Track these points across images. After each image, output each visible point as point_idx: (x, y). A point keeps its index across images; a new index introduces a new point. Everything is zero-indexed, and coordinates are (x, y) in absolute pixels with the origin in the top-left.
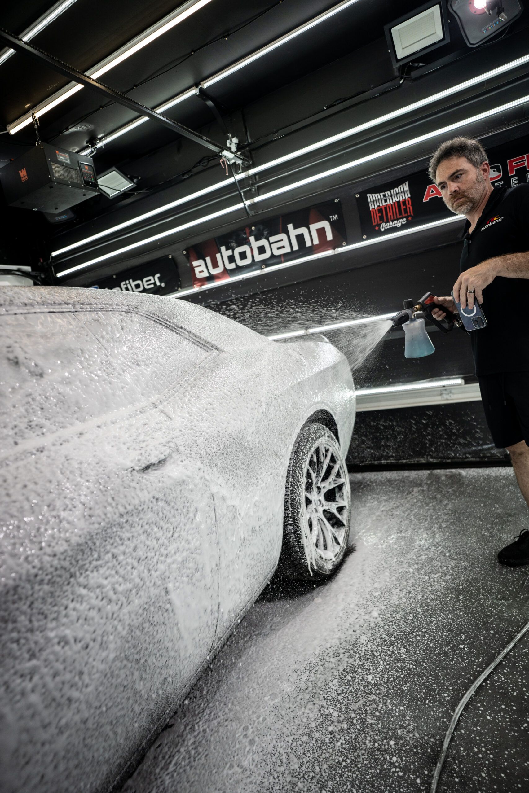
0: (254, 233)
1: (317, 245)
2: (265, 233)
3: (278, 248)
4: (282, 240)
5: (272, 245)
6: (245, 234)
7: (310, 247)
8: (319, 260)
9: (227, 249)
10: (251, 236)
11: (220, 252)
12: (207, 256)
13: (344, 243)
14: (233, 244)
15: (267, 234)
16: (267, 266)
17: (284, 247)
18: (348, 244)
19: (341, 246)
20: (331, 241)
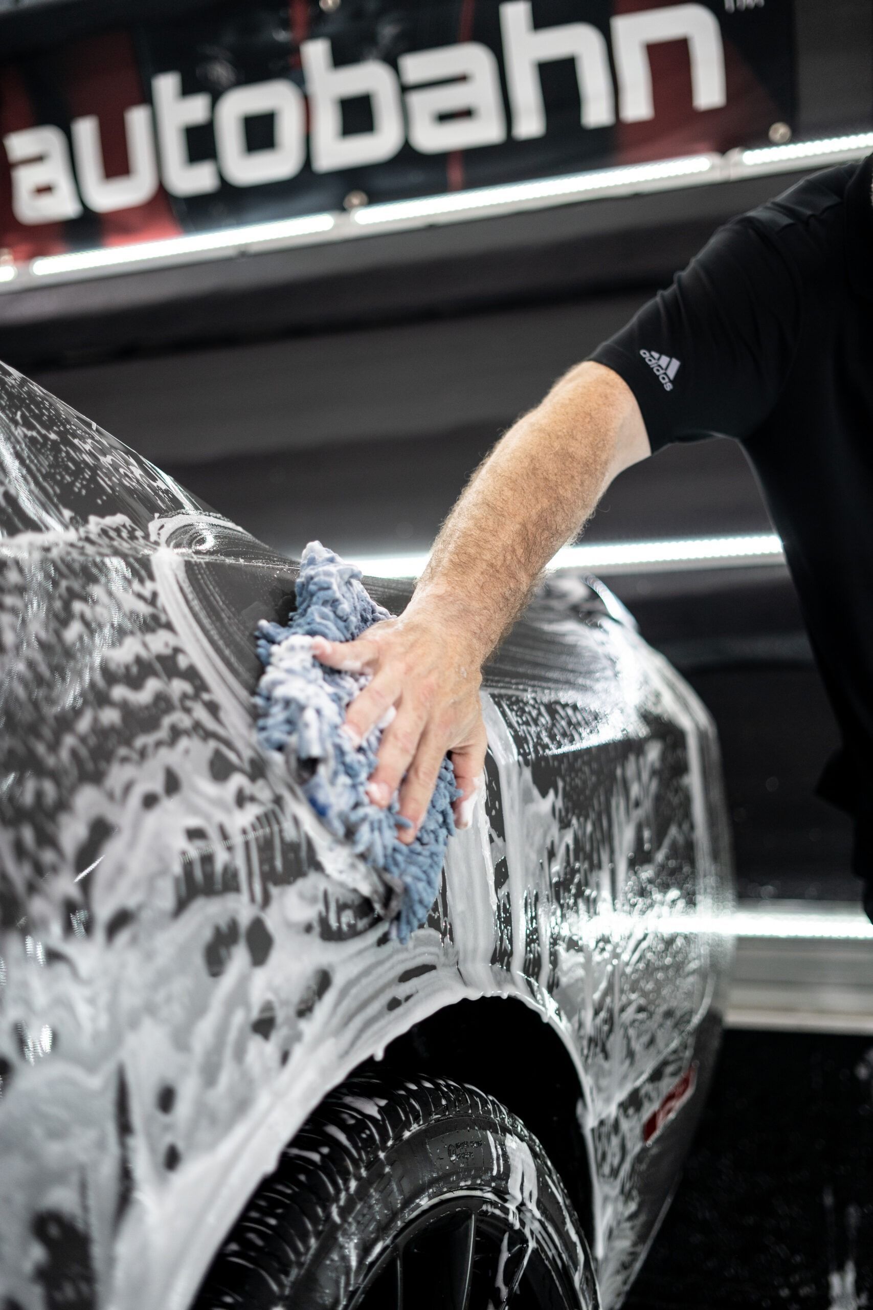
0: (330, 28)
1: (639, 126)
2: (388, 31)
3: (445, 117)
4: (462, 79)
5: (417, 100)
6: (286, 24)
7: (601, 132)
8: (637, 199)
9: (188, 89)
10: (313, 35)
11: (146, 98)
12: (83, 113)
13: (780, 130)
14: (221, 71)
15: (398, 38)
16: (375, 198)
17: (466, 114)
18: (796, 136)
19: (760, 139)
20: (712, 113)
